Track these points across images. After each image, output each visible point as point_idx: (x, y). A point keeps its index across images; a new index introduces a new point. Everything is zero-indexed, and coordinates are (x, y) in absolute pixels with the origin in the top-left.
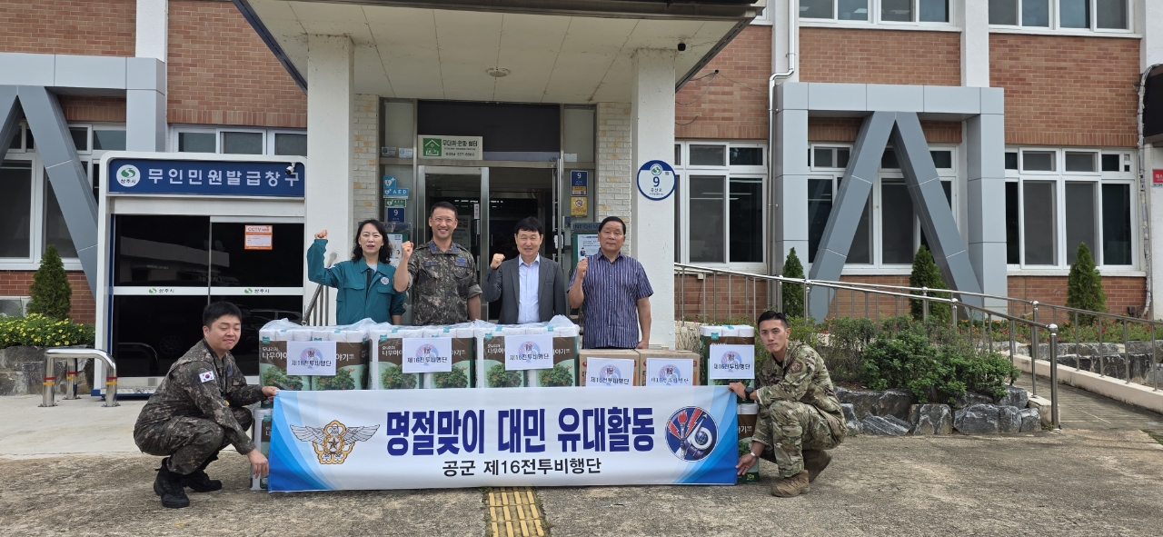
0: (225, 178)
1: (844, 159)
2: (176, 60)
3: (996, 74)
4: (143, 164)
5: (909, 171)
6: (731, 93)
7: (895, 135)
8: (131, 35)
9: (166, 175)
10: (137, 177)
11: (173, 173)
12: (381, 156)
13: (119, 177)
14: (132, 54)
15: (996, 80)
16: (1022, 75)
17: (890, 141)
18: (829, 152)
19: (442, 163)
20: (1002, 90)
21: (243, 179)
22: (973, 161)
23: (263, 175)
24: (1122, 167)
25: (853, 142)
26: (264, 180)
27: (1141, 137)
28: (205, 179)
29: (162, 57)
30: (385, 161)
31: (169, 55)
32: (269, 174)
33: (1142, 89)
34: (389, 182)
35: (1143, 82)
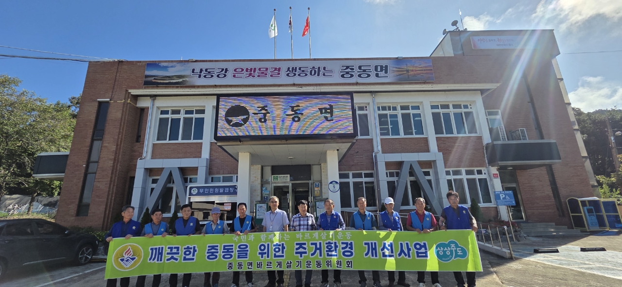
0: (219, 190)
1: (398, 174)
2: (212, 158)
3: (440, 148)
4: (198, 188)
5: (417, 177)
6: (362, 158)
7: (411, 167)
8: (200, 152)
9: (204, 191)
10: (197, 191)
11: (206, 190)
12: (262, 182)
13: (192, 192)
14: (200, 157)
15: (439, 150)
16: (448, 148)
17: (410, 169)
18: (393, 172)
19: (278, 183)
20: (441, 153)
21: (224, 190)
22: (436, 174)
23: (229, 189)
24: (483, 173)
25: (400, 169)
26: (229, 190)
27: (487, 164)
28: (214, 191)
29: (208, 157)
30: (263, 183)
31: (210, 157)
32: (231, 189)
33: (485, 150)
34: (264, 189)
35: (485, 148)
